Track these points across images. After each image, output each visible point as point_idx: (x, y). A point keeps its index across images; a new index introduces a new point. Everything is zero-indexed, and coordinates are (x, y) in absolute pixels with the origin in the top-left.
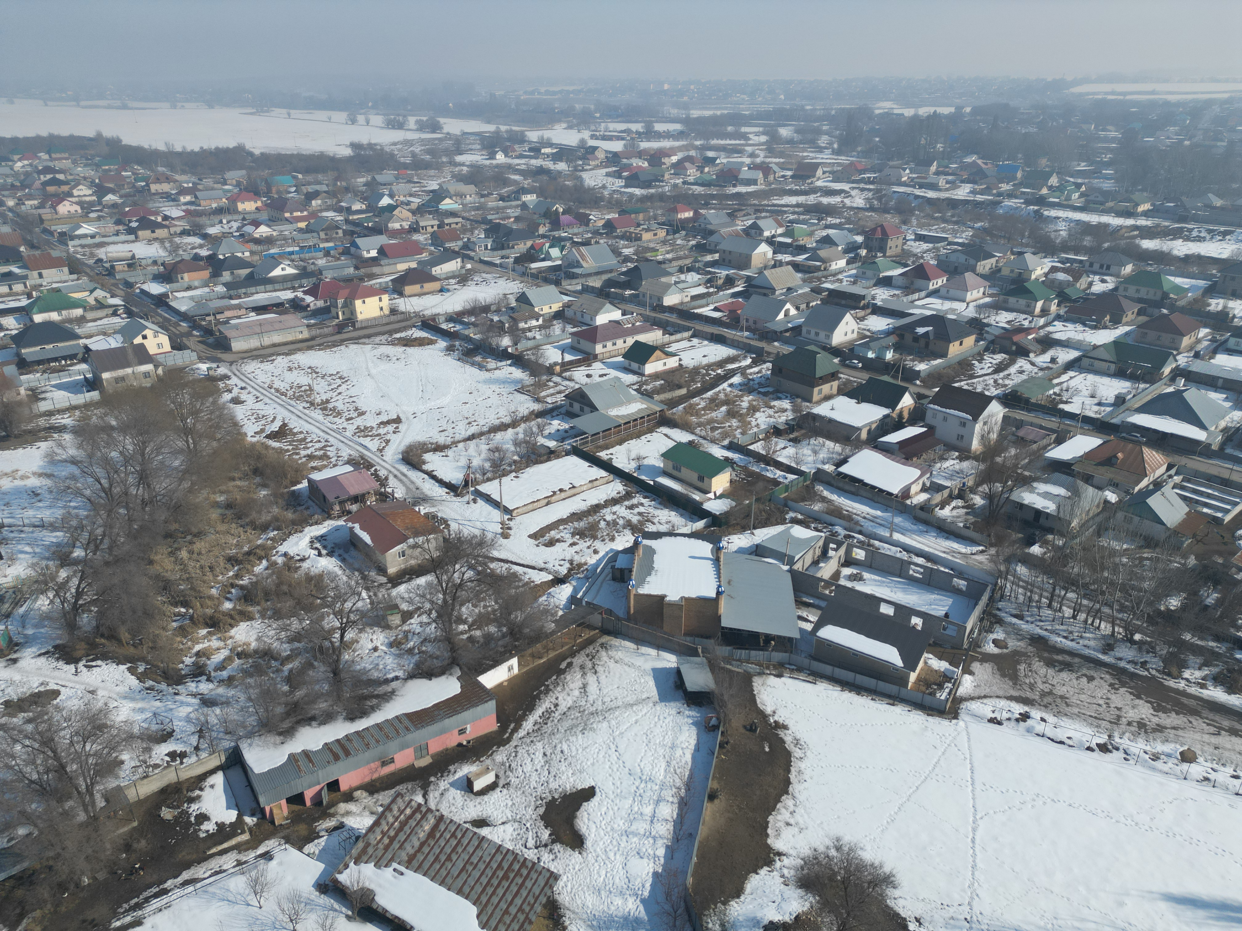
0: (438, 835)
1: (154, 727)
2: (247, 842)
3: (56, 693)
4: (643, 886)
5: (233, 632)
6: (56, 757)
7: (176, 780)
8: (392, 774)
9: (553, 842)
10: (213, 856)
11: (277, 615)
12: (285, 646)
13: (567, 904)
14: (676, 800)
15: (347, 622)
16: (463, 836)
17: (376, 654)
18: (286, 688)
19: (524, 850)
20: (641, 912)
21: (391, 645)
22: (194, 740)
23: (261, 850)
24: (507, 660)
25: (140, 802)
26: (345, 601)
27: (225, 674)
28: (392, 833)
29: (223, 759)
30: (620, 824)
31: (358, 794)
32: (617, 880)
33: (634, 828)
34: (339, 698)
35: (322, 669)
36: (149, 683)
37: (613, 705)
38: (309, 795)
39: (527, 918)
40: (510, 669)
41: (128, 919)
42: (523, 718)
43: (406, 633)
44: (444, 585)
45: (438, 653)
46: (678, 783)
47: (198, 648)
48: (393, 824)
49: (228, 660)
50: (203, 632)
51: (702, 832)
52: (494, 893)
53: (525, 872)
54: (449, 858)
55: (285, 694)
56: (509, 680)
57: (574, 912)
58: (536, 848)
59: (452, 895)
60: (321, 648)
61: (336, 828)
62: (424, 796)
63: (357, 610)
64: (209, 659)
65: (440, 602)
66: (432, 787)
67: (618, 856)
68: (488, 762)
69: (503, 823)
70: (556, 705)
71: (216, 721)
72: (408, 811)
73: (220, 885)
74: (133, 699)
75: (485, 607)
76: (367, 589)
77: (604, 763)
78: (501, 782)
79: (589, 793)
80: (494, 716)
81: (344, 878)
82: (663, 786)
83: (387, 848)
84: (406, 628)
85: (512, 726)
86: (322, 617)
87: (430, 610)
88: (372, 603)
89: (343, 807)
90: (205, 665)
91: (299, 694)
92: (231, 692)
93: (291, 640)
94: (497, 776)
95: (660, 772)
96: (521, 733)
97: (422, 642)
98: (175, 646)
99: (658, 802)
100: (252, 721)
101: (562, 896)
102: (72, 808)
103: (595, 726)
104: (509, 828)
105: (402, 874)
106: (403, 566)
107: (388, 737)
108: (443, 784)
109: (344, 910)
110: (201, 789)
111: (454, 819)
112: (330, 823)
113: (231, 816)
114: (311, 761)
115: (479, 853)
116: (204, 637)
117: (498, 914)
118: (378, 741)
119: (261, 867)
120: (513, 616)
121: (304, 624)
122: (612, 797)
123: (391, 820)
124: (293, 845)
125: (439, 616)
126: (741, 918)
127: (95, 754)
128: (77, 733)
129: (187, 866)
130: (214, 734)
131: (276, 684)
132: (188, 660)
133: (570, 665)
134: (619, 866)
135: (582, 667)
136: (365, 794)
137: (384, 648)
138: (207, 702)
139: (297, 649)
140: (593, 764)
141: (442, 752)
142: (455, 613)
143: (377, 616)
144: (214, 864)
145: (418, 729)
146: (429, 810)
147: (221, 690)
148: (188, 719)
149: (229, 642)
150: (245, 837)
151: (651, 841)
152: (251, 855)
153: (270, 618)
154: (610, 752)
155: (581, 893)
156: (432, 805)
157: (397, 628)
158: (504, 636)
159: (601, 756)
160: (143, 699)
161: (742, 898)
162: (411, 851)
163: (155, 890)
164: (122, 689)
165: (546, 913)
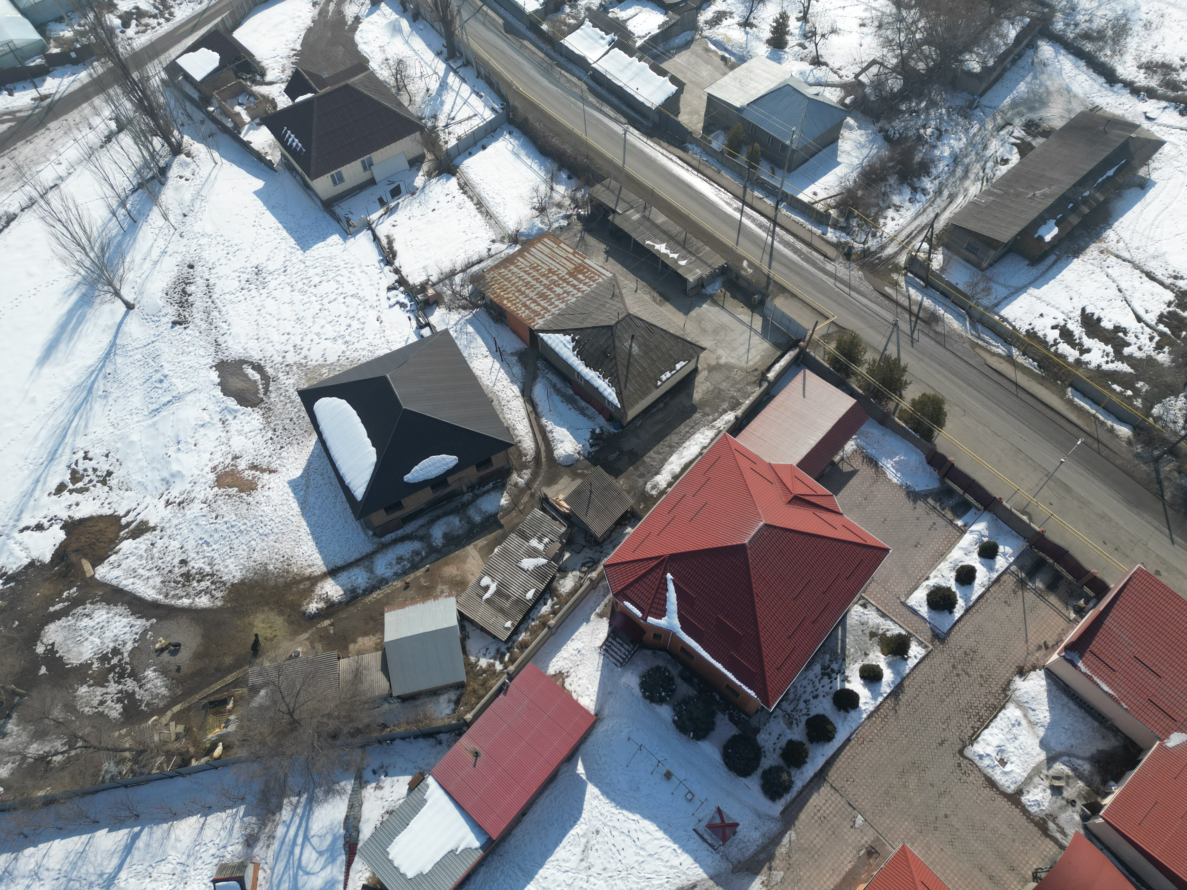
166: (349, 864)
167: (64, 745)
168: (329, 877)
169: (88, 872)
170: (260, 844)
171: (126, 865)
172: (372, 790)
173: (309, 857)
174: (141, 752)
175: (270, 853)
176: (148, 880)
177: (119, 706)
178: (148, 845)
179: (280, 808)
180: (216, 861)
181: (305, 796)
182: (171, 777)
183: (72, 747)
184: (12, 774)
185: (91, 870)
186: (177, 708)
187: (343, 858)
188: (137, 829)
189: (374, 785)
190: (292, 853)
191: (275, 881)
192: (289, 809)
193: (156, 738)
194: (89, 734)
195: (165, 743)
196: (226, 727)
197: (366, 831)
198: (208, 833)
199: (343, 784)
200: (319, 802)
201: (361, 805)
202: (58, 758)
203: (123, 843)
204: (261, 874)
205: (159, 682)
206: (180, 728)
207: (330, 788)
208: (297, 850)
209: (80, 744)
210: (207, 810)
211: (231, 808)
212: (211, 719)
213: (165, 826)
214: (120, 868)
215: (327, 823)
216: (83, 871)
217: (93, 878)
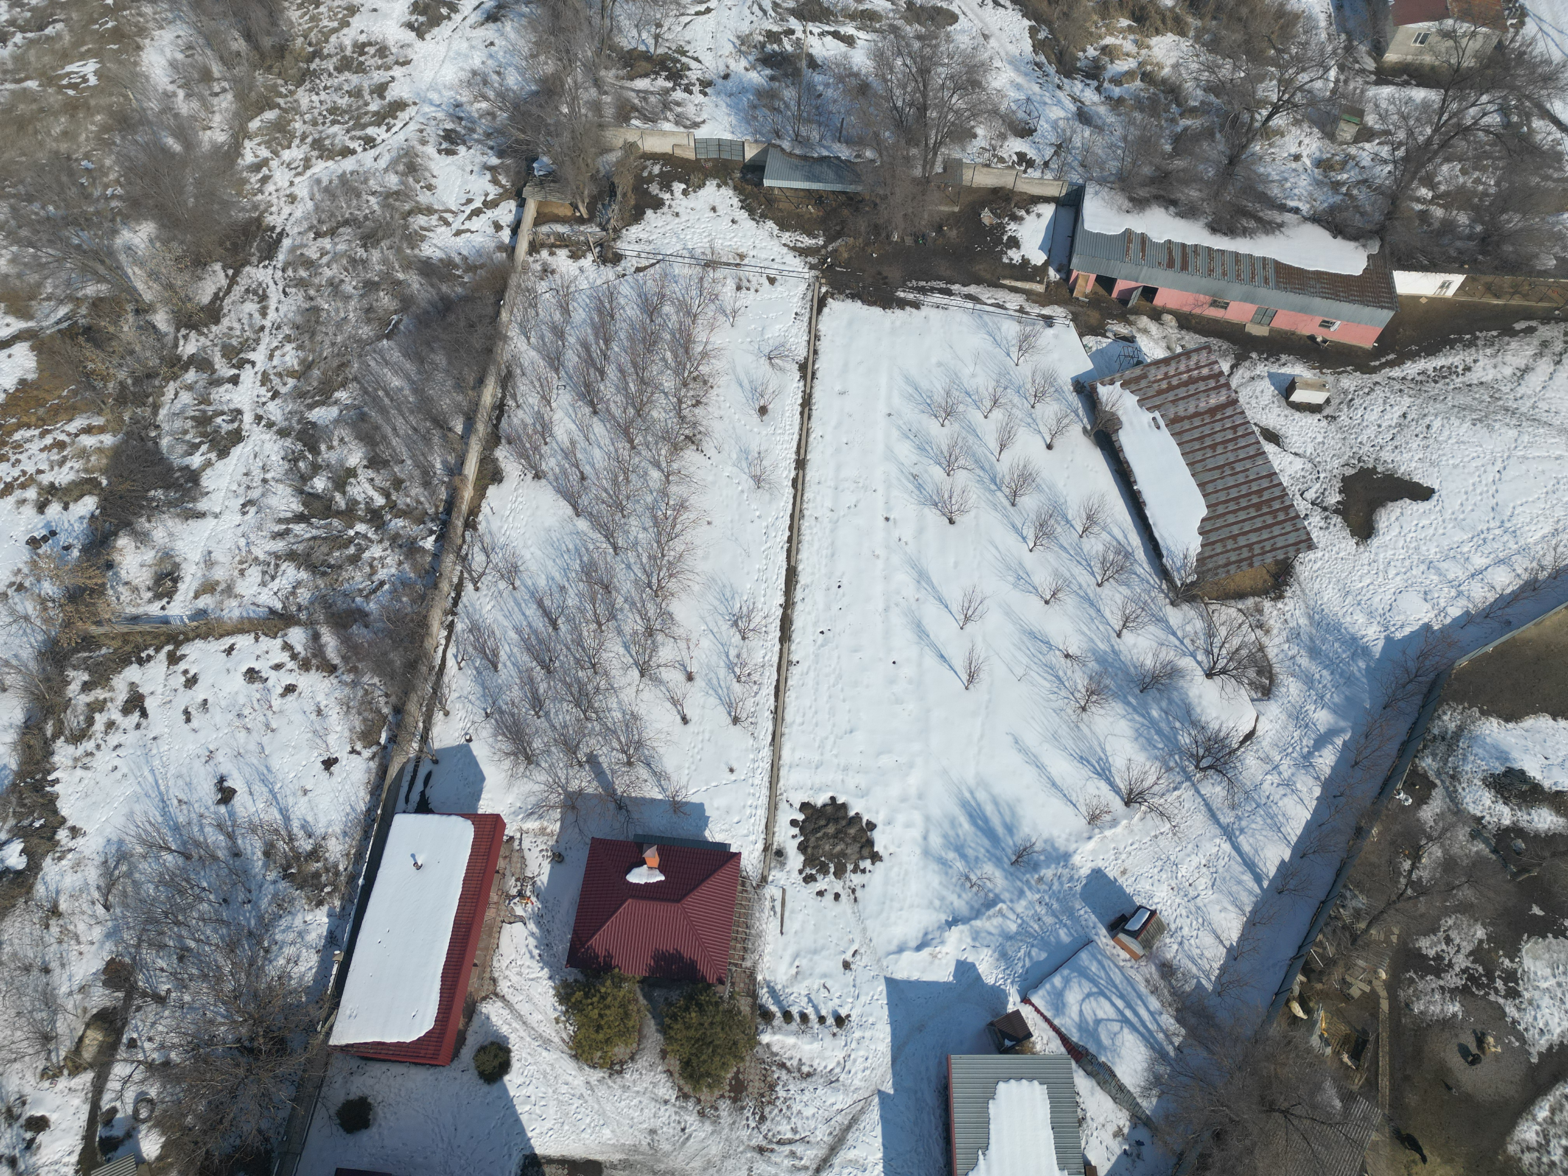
0: (1218, 417)
1: (1021, 115)
2: (1038, 294)
3: (953, 18)
4: (1402, 627)
5: (1155, 41)
6: (924, 95)
7: (1010, 186)
8: (1215, 321)
9: (1336, 511)
10: (1004, 287)
11: (1214, 45)
12: (1199, 92)
13: (1302, 578)
14: (1525, 576)
15: (1288, 101)
16: (1243, 436)
17: (1294, 165)
18: (1168, 148)
19: (1298, 496)
20: (1378, 649)
21: (1319, 163)
22: (1049, 152)
23: (1046, 311)
24: (1450, 272)
25: (971, 190)
26: (1304, 70)
27: (1117, 91)
28: (1175, 382)
29: (1064, 192)
30: (1431, 551)
31: (1167, 318)
32: (1377, 599)
33: (1444, 566)
34: (1217, 195)
35: (1221, 147)
36: (1042, 58)
37: (1544, 417)
38: (1121, 285)
39: (1251, 558)
40: (1445, 285)
41: (911, 296)
42: (1413, 356)
43: (1349, 157)
44: (1445, 117)
45: (1368, 208)
46: (1548, 561)
47: (1109, 40)
48: (1181, 373)
49: (1130, 75)
50: (1124, 22)
51: (1528, 631)
52: (1234, 512)
53: (1281, 517)
54: (1213, 447)
55: (1163, 154)
56: (1432, 300)
57: (1303, 591)
58: (1313, 504)
59: (1192, 483)
60: (1237, 117)
61: (1125, 339)
62: (1232, 367)
63: (1309, 92)
64: (1112, 62)
65: (1421, 139)
66: (1247, 364)
67: (1398, 578)
68: (1330, 379)
69: (1296, 454)
70: (1468, 369)
71: (1079, 144)
72: (1205, 371)
73: (996, 319)
74: (1017, 69)
75: (1478, 181)
76: (1342, 68)
77: (1471, 474)
78: (1327, 411)
79: (1422, 493)
80: (1379, 331)
81: (1104, 391)
82: (1523, 550)
83: (1160, 392)
84: (1353, 150)
85: (1391, 357)
86: (1261, 78)
87: (1401, 144)
88: (1334, 92)
89: (1144, 321)
90: (1104, 68)
91: (1179, 163)
92: (1111, 119)
93: (1209, 89)
94: (1328, 401)
95: (1534, 535)
96: (1396, 372)
97: (1359, 182)
98: (1088, 24)
99: (1500, 562)
100: (1113, 166)
101: (1302, 568)
102: (914, 156)
103: (1497, 425)
104: (1299, 463)
105: (1158, 428)
106: (1409, 58)
107: (1238, 275)
108: (1261, 369)
109: (1085, 420)
110: (1028, 212)
111: (1247, 413)
112: (1123, 329)
113: (1038, 258)
114: (1143, 250)
115: (1248, 464)
116: (1122, 31)
117: (1224, 533)
118: (1224, 274)
119: (1038, 327)
120: (1505, 217)
121: (1237, 75)
122: (1447, 516)
123: (1182, 367)
124: (1077, 327)
125: (1406, 159)
126: (1488, 740)
127: (956, 112)
128: (952, 77)
129: (978, 282)
130: (1070, 159)
131: (1161, 136)
132: (1091, 52)
133: (1530, 330)
134: (1392, 587)
135: (1545, 344)
136: (1174, 323)
137: (1308, 162)
138: (1083, 116)
139: (1210, 104)
140: (1455, 466)
141: (1286, 332)
142: (1430, 167)
143: (1328, 113)
144: (1002, 296)
145: (1277, 287)
146: (1227, 385)
147: (1102, 110)
148: (1055, 125)
149: (1144, 52)
150: (1040, 288)
151: (1453, 593)
152: (1035, 310)
153: (1203, 45)
154: (1489, 468)
155: (1325, 581)
156: (1234, 383)
157: (1342, 143)
158: (1470, 237)
159: (1474, 464)
160: (1026, 75)
161: (1511, 725)
162: (1182, 414)
163: (942, 285)
164: (1013, 50)
165: (1273, 569)
166: (1064, 1039)
167: (1420, 878)
168: (1067, 1012)
169: (1253, 822)
170: (1156, 976)
171: (1234, 853)
172: (1121, 1124)
173: (1104, 1009)
174: (1354, 939)
175: (1139, 978)
176: (1203, 862)
177: (1432, 953)
178: (1239, 882)
179: (1180, 1020)
180: (1173, 927)
181: (1172, 1053)
182: (1300, 948)
183: (1410, 883)
184: (1418, 820)
185: (1254, 826)
186: (1385, 1005)
187: (1075, 1038)
188: (1265, 884)
189: (1126, 1131)
190: (1122, 997)
191: (1106, 963)
192: (1172, 1028)
193: (1361, 963)
194: (1416, 906)
195: (1348, 967)
196: (1321, 1036)
197: (1082, 1082)
198: (1208, 940)
199: (1154, 1101)
200: (1153, 1062)
201: (1114, 1099)
202: (1407, 865)
203: (1261, 865)
204: (1124, 955)
205: (1435, 1009)
206: (1355, 992)
207: (1161, 1084)
208: (1120, 1004)
209: (1409, 892)
210: (1234, 954)
211: (1219, 977)
212: (1343, 1029)
213: (1248, 909)
214: (1237, 848)
215: (1123, 1052)
216: (1259, 819)
217: (1244, 823)
